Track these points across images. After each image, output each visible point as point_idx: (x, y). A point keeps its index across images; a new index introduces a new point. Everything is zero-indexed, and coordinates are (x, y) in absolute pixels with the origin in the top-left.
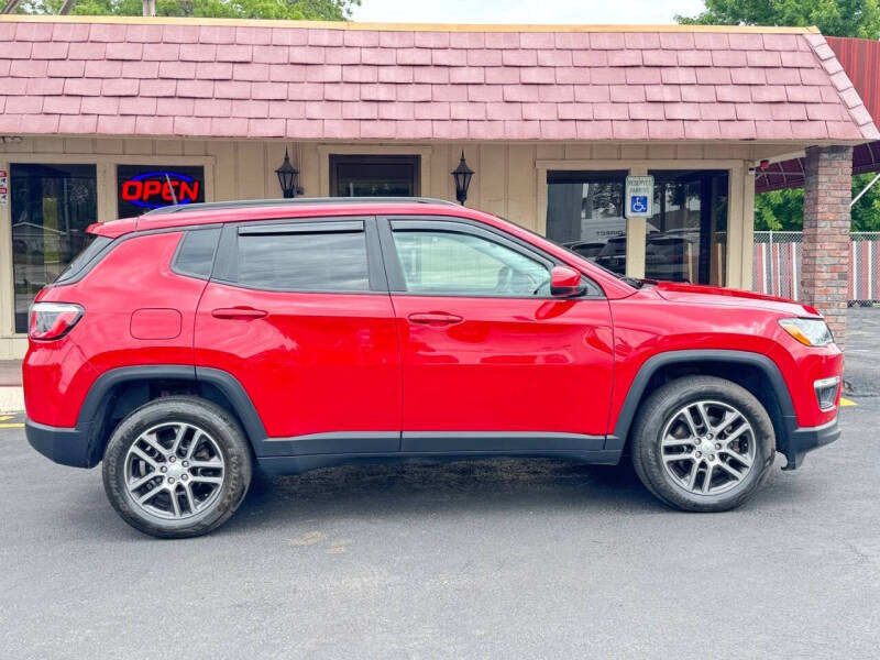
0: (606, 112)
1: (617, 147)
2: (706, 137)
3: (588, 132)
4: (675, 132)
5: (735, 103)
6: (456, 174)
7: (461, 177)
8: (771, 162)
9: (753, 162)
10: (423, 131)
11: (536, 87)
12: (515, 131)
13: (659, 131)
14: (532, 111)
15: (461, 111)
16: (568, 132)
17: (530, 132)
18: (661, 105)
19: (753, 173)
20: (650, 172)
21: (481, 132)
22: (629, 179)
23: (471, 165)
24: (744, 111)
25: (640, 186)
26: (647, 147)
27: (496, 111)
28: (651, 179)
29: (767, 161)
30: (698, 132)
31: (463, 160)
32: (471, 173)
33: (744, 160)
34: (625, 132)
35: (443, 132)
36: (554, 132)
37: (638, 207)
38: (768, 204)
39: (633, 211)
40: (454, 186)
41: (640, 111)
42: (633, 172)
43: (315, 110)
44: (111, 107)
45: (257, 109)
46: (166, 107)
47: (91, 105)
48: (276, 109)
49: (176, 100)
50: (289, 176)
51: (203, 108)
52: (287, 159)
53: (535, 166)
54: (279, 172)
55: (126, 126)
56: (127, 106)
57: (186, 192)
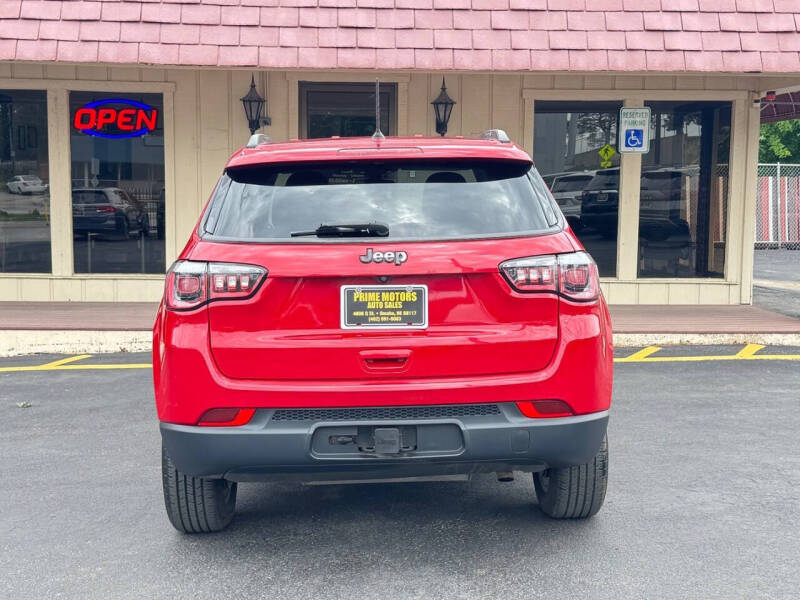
0: (601, 41)
1: (612, 78)
2: (708, 69)
3: (581, 63)
4: (676, 63)
5: (739, 32)
6: (436, 104)
7: (441, 108)
8: (777, 94)
9: (759, 93)
10: (405, 60)
11: (526, 13)
12: (504, 61)
13: (658, 62)
14: (521, 40)
15: (446, 39)
16: (560, 62)
17: (520, 61)
18: (660, 34)
19: (759, 105)
20: (647, 104)
21: (467, 61)
22: (623, 111)
23: (452, 94)
24: (750, 41)
25: (636, 118)
26: (644, 78)
27: (484, 39)
28: (647, 111)
29: (774, 92)
30: (700, 64)
31: (444, 89)
32: (452, 103)
33: (749, 92)
34: (621, 62)
35: (426, 61)
36: (545, 62)
37: (633, 142)
38: (776, 131)
39: (627, 145)
40: (433, 117)
41: (639, 40)
42: (628, 103)
43: (289, 37)
44: (71, 32)
45: (226, 36)
46: (131, 32)
47: (50, 30)
48: (248, 36)
49: (141, 25)
50: (255, 105)
51: (169, 34)
52: (253, 86)
53: (522, 95)
54: (244, 101)
55: (88, 54)
56: (89, 31)
57: (143, 121)
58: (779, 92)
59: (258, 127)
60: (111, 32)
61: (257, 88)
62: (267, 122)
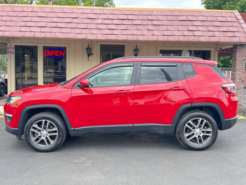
0: (176, 33)
1: (180, 43)
2: (205, 41)
3: (171, 39)
4: (196, 39)
5: (213, 31)
6: (134, 50)
7: (136, 51)
8: (222, 49)
9: (217, 48)
10: (125, 38)
11: (156, 26)
12: (150, 38)
13: (191, 39)
14: (155, 33)
15: (135, 32)
16: (165, 39)
17: (155, 38)
18: (192, 31)
19: (217, 51)
20: (189, 51)
21: (141, 38)
22: (183, 53)
23: (139, 48)
24: (216, 34)
25: (186, 54)
26: (188, 43)
27: (145, 32)
28: (189, 53)
30: (203, 39)
31: (136, 46)
32: (139, 50)
33: (215, 48)
34: (182, 39)
35: (130, 38)
36: (161, 39)
38: (220, 60)
40: (134, 54)
41: (186, 33)
42: (184, 51)
43: (94, 31)
44: (38, 30)
45: (78, 31)
46: (54, 30)
47: (33, 29)
48: (84, 31)
49: (57, 28)
50: (89, 50)
51: (64, 30)
52: (89, 45)
53: (156, 48)
54: (86, 49)
55: (42, 35)
56: (43, 30)
57: (61, 54)
58: (223, 48)
59: (90, 56)
60: (48, 30)
61: (90, 46)
62: (92, 54)
